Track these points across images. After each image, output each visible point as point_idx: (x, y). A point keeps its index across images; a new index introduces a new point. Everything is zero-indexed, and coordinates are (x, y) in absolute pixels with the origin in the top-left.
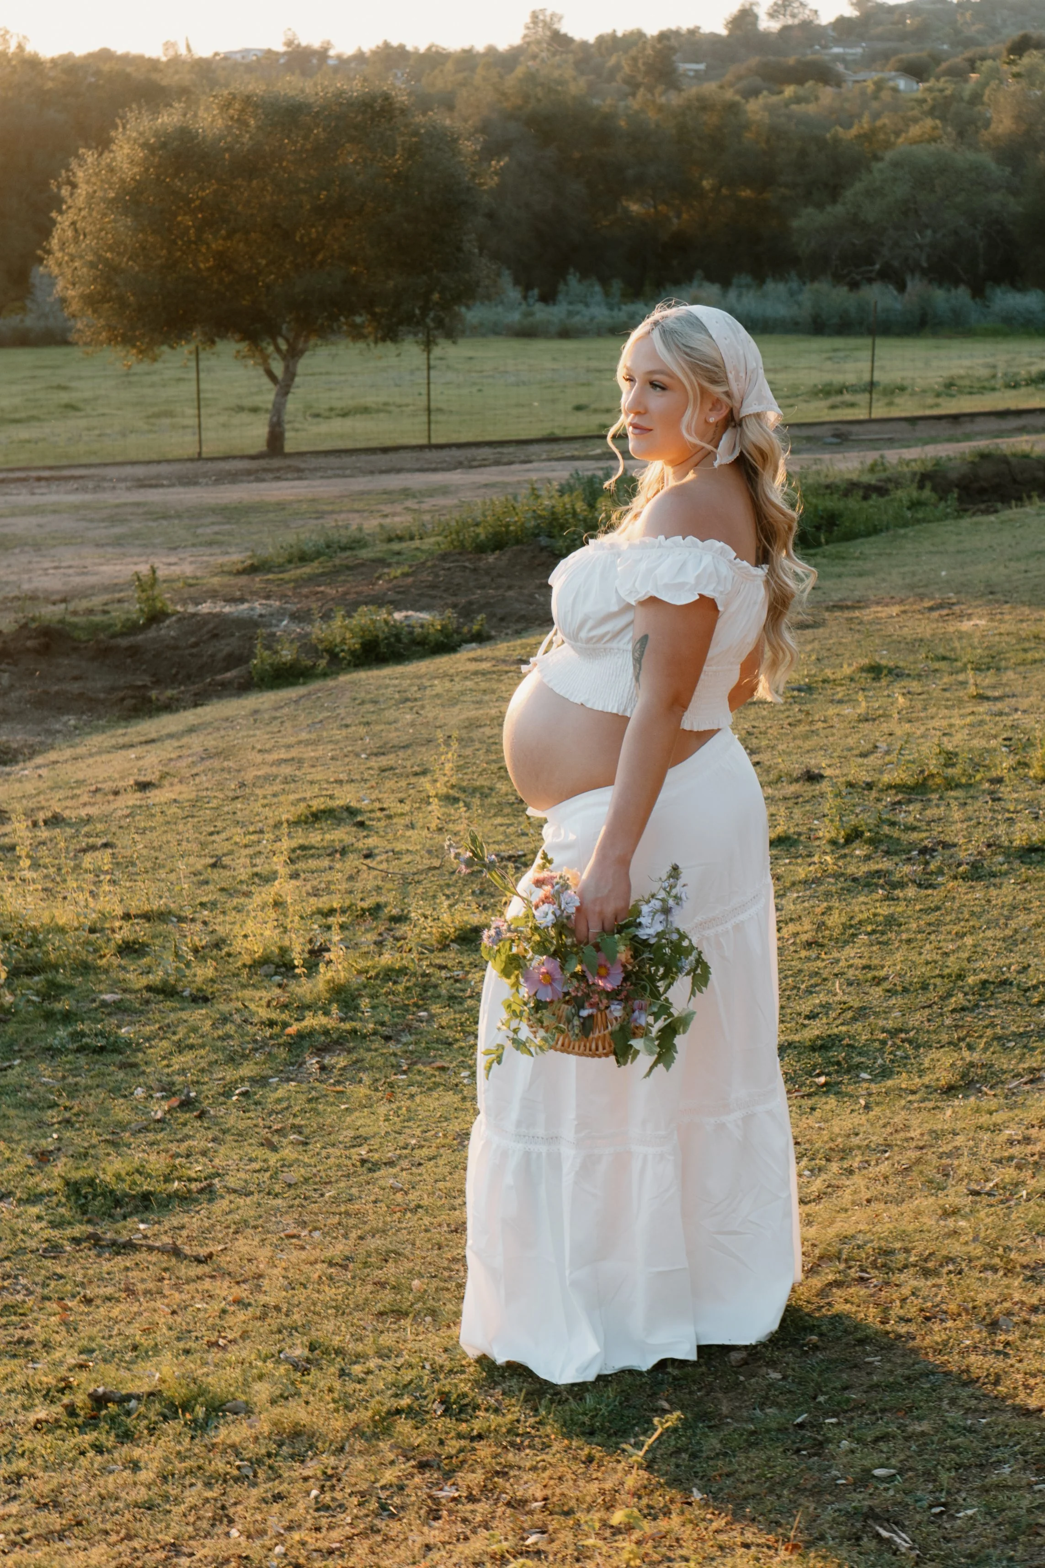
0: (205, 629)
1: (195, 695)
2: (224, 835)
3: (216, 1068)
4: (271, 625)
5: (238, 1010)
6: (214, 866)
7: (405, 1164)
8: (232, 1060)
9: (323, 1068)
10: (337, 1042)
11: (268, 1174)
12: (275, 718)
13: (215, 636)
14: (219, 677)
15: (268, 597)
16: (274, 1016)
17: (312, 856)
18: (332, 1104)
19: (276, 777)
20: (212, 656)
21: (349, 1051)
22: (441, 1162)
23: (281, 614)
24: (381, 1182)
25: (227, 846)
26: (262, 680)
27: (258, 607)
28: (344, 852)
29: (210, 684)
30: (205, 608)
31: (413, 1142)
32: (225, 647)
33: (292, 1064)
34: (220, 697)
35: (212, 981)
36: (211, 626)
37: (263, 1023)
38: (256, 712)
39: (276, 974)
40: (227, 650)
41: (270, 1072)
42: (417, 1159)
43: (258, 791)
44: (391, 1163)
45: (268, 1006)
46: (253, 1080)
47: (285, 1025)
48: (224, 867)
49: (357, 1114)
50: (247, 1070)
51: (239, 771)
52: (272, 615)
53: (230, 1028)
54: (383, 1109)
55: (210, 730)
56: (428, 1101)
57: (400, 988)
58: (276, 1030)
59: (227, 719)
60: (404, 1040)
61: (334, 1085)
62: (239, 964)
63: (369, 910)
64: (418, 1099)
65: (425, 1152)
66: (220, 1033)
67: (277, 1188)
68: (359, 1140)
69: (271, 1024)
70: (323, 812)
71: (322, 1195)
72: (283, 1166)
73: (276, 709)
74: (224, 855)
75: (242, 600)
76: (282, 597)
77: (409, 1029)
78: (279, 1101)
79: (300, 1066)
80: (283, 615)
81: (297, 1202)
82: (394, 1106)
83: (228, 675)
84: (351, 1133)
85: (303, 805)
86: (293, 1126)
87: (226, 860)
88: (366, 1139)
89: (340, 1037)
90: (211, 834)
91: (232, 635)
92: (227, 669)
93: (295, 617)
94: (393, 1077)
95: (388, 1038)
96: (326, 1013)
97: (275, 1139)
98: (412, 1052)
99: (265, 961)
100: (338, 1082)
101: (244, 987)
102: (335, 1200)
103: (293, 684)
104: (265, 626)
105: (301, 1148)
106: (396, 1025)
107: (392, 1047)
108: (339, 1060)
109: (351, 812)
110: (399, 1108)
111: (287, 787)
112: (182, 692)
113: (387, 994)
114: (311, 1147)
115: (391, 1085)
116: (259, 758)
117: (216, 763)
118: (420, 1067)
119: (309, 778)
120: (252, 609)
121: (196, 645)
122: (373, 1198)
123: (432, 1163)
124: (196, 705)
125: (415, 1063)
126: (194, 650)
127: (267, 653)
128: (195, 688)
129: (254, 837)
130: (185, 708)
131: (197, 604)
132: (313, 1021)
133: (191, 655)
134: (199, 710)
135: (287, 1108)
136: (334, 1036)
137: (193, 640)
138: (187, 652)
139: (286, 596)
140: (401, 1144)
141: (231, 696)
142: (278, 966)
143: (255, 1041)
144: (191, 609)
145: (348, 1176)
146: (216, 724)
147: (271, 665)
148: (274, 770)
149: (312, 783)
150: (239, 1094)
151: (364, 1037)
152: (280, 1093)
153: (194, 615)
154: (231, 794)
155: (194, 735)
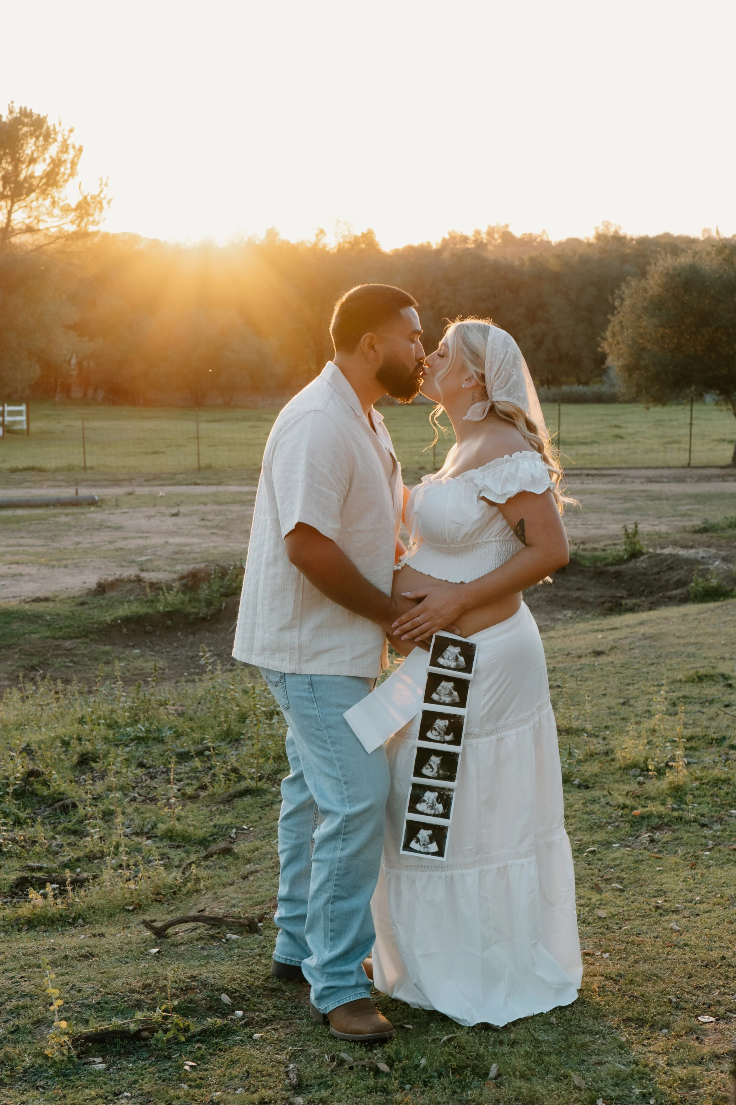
0: (665, 564)
1: (651, 603)
2: (636, 686)
3: (579, 833)
4: (708, 564)
5: (604, 796)
6: (623, 704)
7: (686, 913)
8: (591, 828)
9: (652, 841)
10: (667, 825)
11: (588, 909)
12: (696, 619)
13: (671, 568)
14: (668, 594)
15: (709, 547)
16: (628, 802)
17: (690, 703)
18: (651, 866)
19: (683, 653)
20: (667, 581)
21: (674, 831)
22: (713, 915)
23: (715, 557)
24: (665, 925)
25: (637, 693)
26: (696, 597)
27: (701, 553)
28: (711, 702)
29: (661, 597)
30: (666, 551)
31: (698, 898)
32: (676, 575)
33: (632, 836)
34: (666, 605)
35: (596, 775)
36: (669, 562)
37: (619, 806)
38: (686, 615)
39: (640, 775)
40: (677, 577)
41: (614, 840)
42: (697, 911)
43: (667, 661)
44: (676, 911)
45: (627, 795)
46: (601, 844)
47: (633, 808)
48: (630, 706)
49: (665, 875)
50: (600, 836)
51: (660, 648)
52: (710, 557)
53: (596, 807)
54: (685, 873)
55: (653, 624)
56: (720, 873)
57: (722, 792)
58: (627, 811)
59: (666, 618)
60: (715, 828)
61: (656, 853)
62: (618, 766)
63: (717, 740)
64: (712, 869)
65: (704, 906)
66: (588, 809)
67: (590, 919)
68: (661, 893)
69: (624, 807)
70: (706, 676)
71: (620, 928)
72: (600, 904)
73: (698, 614)
74: (632, 698)
75: (692, 547)
76: (719, 547)
77: (720, 820)
78: (615, 859)
79: (637, 837)
80: (717, 558)
81: (600, 930)
82: (693, 872)
83: (674, 592)
84: (656, 887)
85: (694, 671)
86: (619, 878)
87: (632, 702)
88: (665, 893)
89: (670, 821)
90: (629, 684)
91: (682, 568)
92: (676, 589)
93: (724, 559)
94: (700, 853)
95: (703, 825)
96: (663, 804)
97: (602, 885)
98: (718, 837)
99: (635, 766)
100: (660, 852)
101: (617, 781)
102: (628, 933)
103: (715, 601)
104: (704, 564)
105: (617, 893)
106: (712, 817)
107: (706, 832)
108: (663, 836)
109: (725, 677)
110: (697, 874)
111: (688, 659)
112: (643, 601)
113: (712, 795)
114: (625, 893)
115: (697, 857)
116: (676, 641)
117: (647, 642)
118: (721, 847)
119: (704, 655)
120: (698, 553)
121: (658, 573)
122: (655, 934)
123: (706, 915)
124: (650, 609)
125: (719, 844)
126: (657, 577)
127: (701, 580)
128: (651, 599)
129: (656, 689)
130: (643, 611)
131: (662, 548)
132: (654, 808)
133: (655, 579)
134: (652, 613)
135: (619, 865)
136: (666, 820)
137: (656, 570)
138: (652, 577)
139: (721, 546)
140: (689, 898)
141: (674, 605)
142: (642, 770)
143: (611, 818)
144: (659, 551)
145: (643, 916)
146: (658, 621)
147: (703, 588)
148: (683, 649)
149: (705, 658)
150: (588, 852)
151: (687, 823)
152: (618, 854)
153: (659, 555)
154: (650, 662)
155: (642, 627)
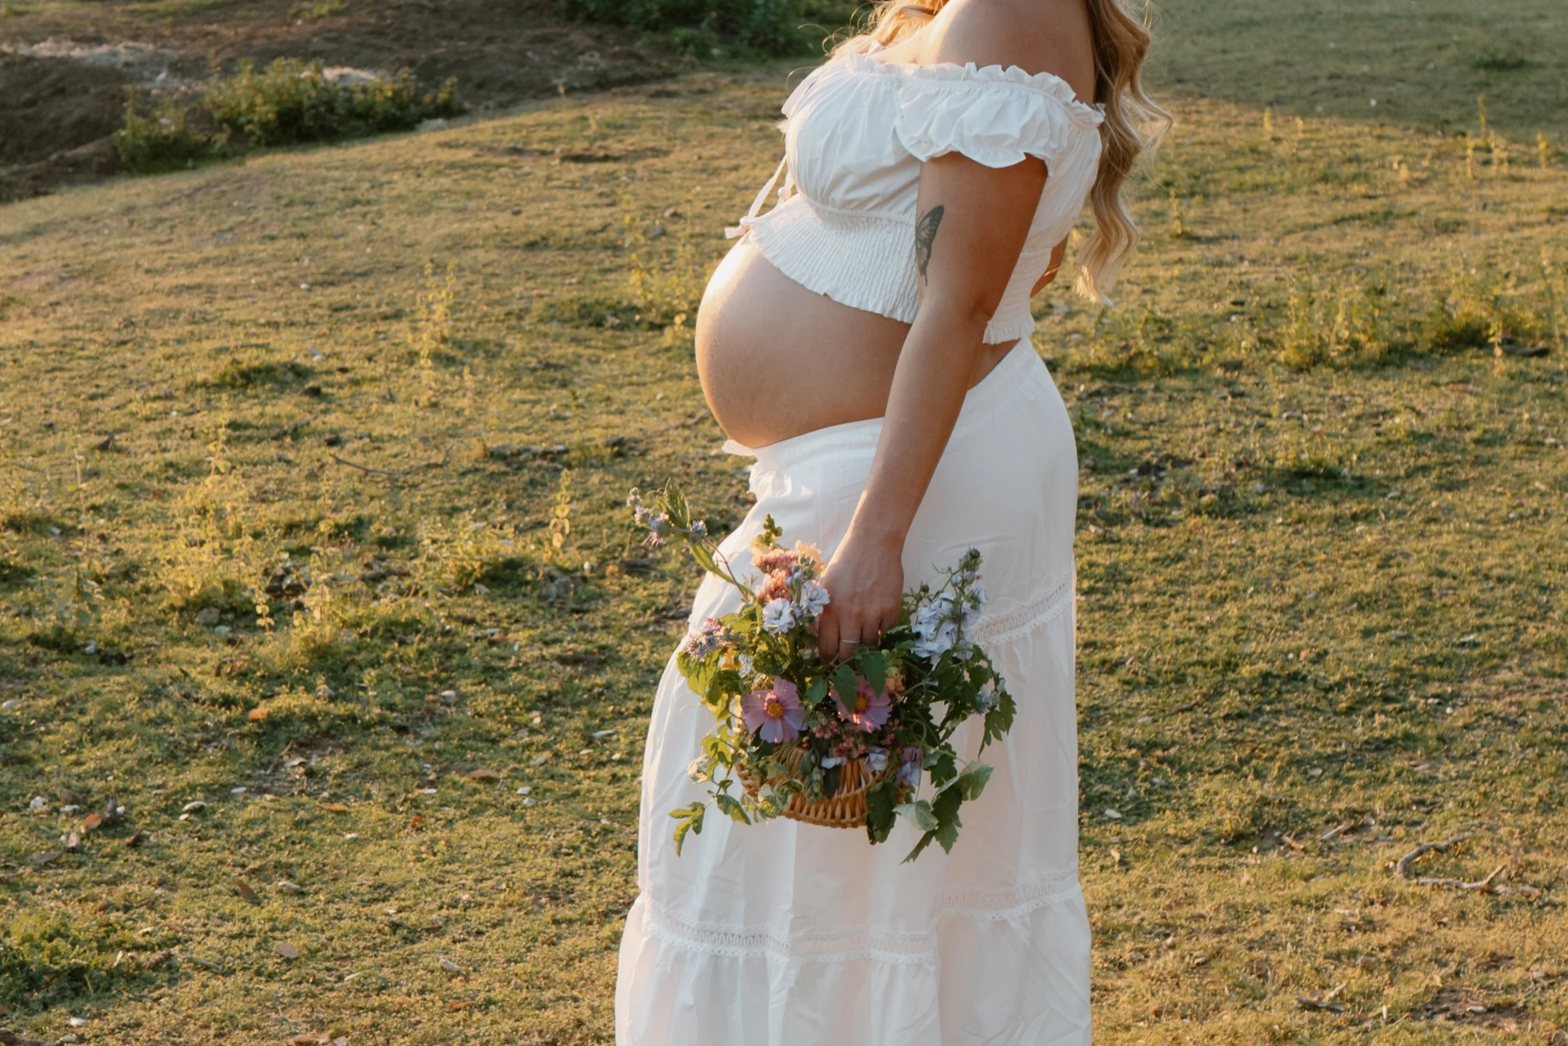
0: (46, 81)
1: (36, 178)
2: (111, 401)
3: (151, 770)
4: (141, 79)
5: (174, 680)
6: (104, 447)
7: (456, 931)
8: (173, 757)
9: (310, 774)
10: (327, 734)
11: (253, 942)
12: (161, 221)
13: (61, 91)
14: (69, 154)
15: (135, 37)
16: (230, 690)
17: (250, 439)
18: (332, 831)
19: (178, 312)
20: (56, 121)
21: (347, 749)
22: (511, 930)
23: (156, 62)
24: (426, 960)
25: (120, 419)
26: (133, 159)
27: (122, 51)
28: (296, 434)
29: (56, 163)
30: (45, 49)
31: (465, 897)
32: (75, 108)
33: (264, 766)
34: (72, 183)
35: (127, 629)
36: (54, 76)
37: (214, 702)
38: (130, 209)
39: (221, 622)
40: (78, 113)
41: (232, 778)
42: (474, 925)
43: (153, 334)
44: (435, 930)
45: (218, 674)
46: (208, 789)
47: (249, 706)
48: (119, 450)
49: (371, 848)
50: (196, 773)
51: (120, 300)
52: (143, 64)
53: (166, 707)
54: (410, 842)
55: (64, 233)
56: (475, 831)
57: (411, 652)
58: (236, 712)
59: (87, 218)
60: (426, 733)
61: (330, 800)
62: (165, 604)
63: (347, 527)
64: (460, 826)
65: (484, 914)
66: (152, 715)
67: (270, 965)
68: (382, 892)
69: (227, 702)
70: (258, 371)
71: (340, 978)
72: (273, 930)
73: (161, 206)
74: (119, 431)
75: (98, 40)
76: (157, 37)
77: (431, 715)
78: (250, 823)
79: (276, 769)
80: (160, 64)
81: (304, 987)
82: (426, 836)
83: (83, 150)
84: (367, 879)
85: (225, 359)
86: (278, 865)
87: (121, 440)
88: (392, 890)
89: (331, 727)
90: (93, 398)
91: (85, 91)
92: (78, 143)
93: (178, 68)
94: (417, 792)
95: (402, 730)
96: (310, 689)
97: (254, 885)
98: (439, 753)
99: (203, 603)
100: (335, 797)
101: (175, 641)
102: (361, 987)
103: (180, 168)
104: (132, 79)
105: (296, 901)
106: (411, 709)
107: (410, 744)
108: (335, 763)
109: (300, 373)
110: (434, 841)
111: (196, 329)
112: (14, 174)
113: (392, 660)
114: (310, 899)
115: (416, 804)
116: (148, 283)
117: (83, 286)
118: (454, 776)
119: (227, 316)
120: (115, 54)
121: (31, 103)
122: (417, 985)
123: (498, 930)
124: (36, 194)
125: (446, 770)
126: (30, 111)
127: (140, 121)
128: (34, 167)
129: (158, 406)
130: (21, 198)
131: (33, 42)
132: (288, 701)
133: (25, 118)
134: (42, 201)
135: (265, 835)
136: (324, 725)
137: (28, 95)
138: (19, 113)
139: (162, 37)
140: (446, 900)
141: (90, 182)
142: (224, 611)
143: (205, 728)
144: (24, 50)
145: (374, 948)
146: (72, 225)
147: (148, 138)
148: (173, 302)
149: (233, 324)
150: (191, 811)
151: (367, 726)
152: (251, 812)
153: (29, 59)
154: (115, 337)
155: (39, 239)
